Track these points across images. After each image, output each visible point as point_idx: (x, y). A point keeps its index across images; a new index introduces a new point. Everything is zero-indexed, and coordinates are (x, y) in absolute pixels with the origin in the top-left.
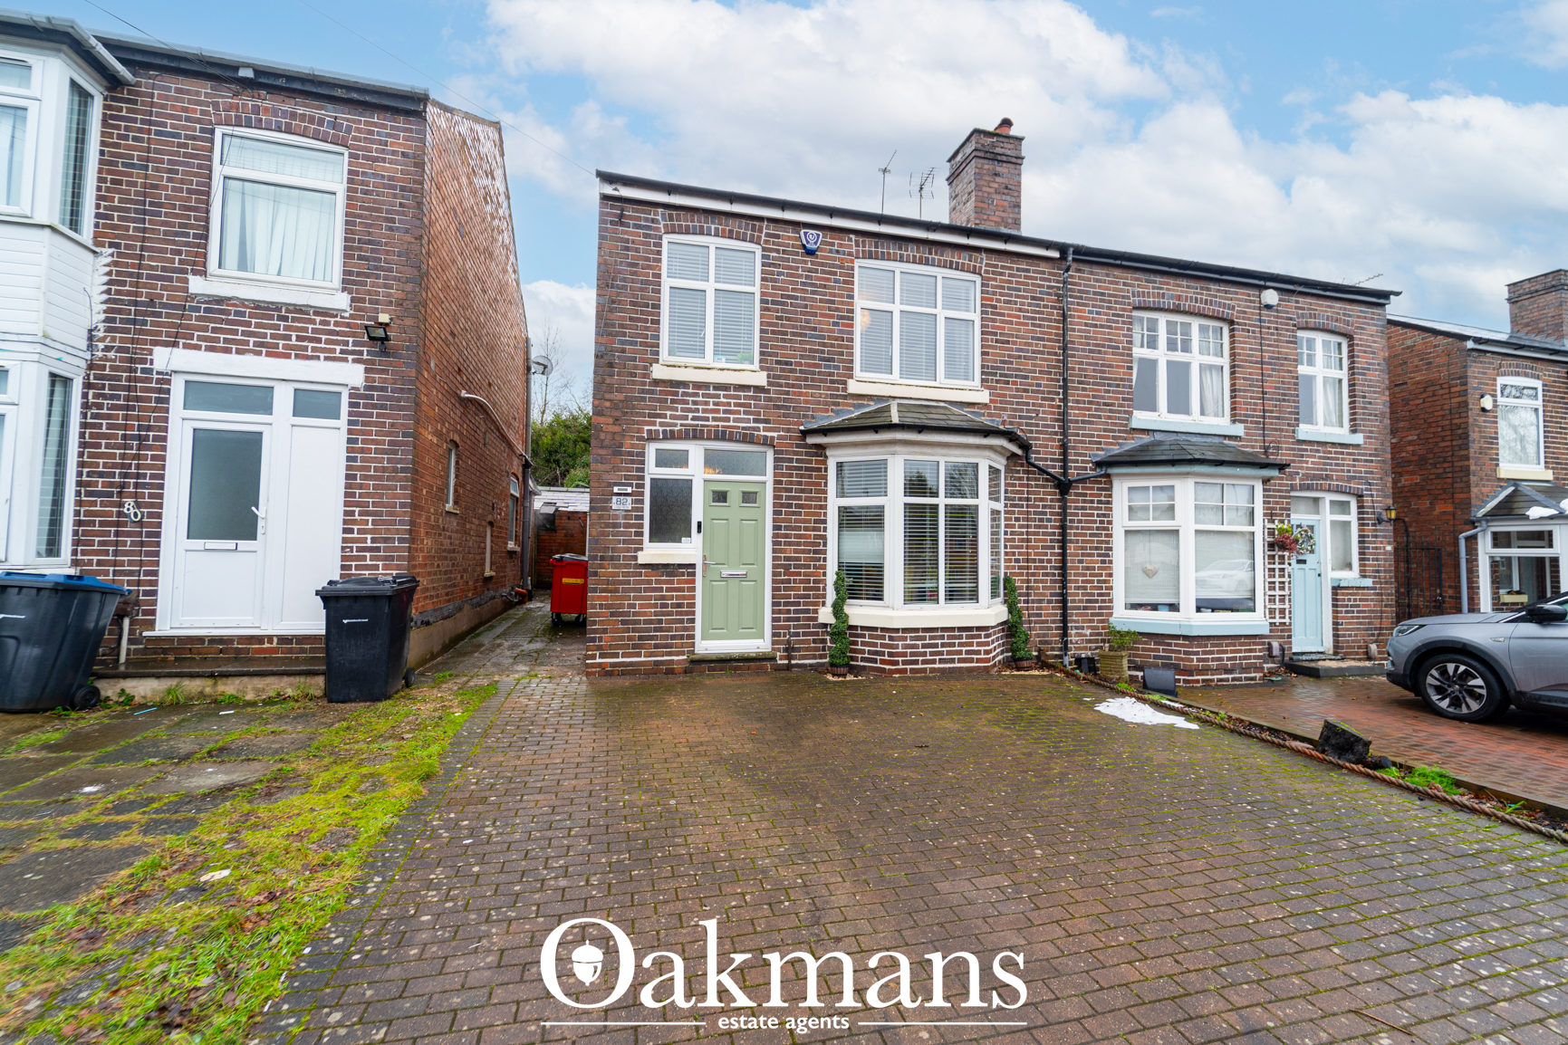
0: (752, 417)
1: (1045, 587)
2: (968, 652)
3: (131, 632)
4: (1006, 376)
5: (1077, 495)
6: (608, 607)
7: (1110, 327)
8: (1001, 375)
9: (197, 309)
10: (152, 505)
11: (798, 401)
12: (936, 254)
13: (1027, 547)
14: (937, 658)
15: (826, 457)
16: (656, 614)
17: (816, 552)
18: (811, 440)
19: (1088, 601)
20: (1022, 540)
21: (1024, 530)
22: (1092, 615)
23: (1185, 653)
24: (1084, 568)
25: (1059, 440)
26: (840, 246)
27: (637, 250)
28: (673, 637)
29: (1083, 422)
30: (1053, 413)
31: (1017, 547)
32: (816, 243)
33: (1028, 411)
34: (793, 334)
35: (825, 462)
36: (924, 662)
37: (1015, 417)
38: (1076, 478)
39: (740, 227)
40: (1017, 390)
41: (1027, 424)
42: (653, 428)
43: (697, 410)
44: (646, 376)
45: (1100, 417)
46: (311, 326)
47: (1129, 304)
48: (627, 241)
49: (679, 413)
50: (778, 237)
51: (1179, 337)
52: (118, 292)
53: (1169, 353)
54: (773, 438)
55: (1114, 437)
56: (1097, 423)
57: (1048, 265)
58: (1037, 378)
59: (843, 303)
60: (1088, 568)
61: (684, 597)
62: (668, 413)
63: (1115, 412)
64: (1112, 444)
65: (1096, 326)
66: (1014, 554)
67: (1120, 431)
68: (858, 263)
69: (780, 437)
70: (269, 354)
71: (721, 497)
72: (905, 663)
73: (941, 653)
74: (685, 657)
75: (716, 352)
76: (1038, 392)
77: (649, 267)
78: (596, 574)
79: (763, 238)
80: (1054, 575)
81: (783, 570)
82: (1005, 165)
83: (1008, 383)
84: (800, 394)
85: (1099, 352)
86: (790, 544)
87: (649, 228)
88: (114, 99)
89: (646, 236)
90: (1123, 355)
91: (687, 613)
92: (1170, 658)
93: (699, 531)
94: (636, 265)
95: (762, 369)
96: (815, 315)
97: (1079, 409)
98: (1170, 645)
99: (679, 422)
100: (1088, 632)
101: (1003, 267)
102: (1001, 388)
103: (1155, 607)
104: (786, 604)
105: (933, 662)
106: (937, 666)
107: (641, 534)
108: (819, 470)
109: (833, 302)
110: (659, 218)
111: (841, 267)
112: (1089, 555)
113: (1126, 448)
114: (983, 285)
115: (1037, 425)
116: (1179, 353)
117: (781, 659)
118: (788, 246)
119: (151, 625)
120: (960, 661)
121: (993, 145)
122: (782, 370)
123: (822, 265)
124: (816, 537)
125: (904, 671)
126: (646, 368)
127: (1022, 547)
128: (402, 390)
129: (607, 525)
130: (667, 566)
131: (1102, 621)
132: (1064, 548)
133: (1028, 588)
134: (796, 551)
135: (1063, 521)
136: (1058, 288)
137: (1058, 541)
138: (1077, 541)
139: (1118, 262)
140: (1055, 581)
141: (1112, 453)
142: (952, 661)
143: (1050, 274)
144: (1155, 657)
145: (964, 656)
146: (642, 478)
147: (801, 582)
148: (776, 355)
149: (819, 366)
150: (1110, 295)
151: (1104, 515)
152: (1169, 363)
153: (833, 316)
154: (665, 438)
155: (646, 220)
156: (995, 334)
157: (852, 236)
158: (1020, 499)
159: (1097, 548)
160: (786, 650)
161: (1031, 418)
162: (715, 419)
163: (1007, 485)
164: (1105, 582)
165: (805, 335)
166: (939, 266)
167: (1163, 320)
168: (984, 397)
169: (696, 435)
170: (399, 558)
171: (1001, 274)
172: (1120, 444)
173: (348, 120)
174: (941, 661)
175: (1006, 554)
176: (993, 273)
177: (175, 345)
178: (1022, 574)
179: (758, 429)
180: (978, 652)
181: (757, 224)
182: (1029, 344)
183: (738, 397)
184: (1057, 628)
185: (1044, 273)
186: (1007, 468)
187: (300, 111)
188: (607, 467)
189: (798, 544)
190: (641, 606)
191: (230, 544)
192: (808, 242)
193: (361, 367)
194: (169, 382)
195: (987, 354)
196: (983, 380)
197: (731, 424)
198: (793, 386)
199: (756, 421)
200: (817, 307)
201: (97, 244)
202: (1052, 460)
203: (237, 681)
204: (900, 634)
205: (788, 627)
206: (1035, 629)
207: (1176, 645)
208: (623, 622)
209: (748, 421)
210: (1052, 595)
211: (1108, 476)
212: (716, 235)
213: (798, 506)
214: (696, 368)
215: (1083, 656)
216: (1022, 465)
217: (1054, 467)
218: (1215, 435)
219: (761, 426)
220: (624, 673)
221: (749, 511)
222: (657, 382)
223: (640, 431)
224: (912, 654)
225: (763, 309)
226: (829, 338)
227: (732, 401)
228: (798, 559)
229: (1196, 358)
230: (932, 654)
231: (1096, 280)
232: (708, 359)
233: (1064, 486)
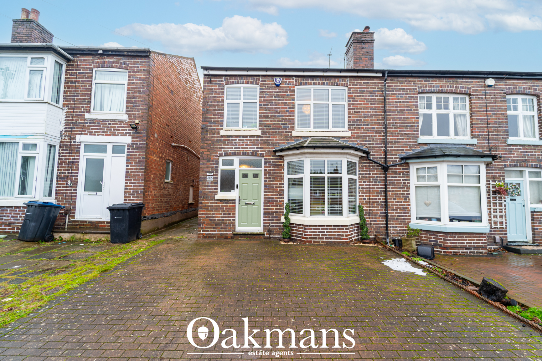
0: (255, 147)
1: (378, 210)
2: (338, 235)
3: (69, 219)
4: (359, 125)
5: (392, 172)
6: (205, 214)
7: (407, 102)
8: (356, 125)
9: (87, 123)
10: (75, 181)
11: (273, 140)
12: (328, 81)
13: (369, 193)
14: (325, 237)
15: (284, 160)
16: (221, 217)
17: (280, 195)
18: (278, 154)
19: (398, 216)
20: (367, 191)
21: (368, 186)
22: (400, 221)
23: (444, 239)
24: (396, 202)
25: (383, 150)
26: (289, 82)
27: (216, 92)
28: (227, 225)
29: (395, 142)
30: (381, 139)
31: (365, 193)
32: (279, 82)
33: (369, 138)
34: (271, 116)
35: (283, 162)
36: (319, 238)
37: (363, 141)
38: (391, 164)
39: (252, 80)
40: (364, 130)
41: (368, 144)
42: (221, 152)
43: (236, 145)
44: (219, 134)
45: (403, 139)
46: (117, 126)
47: (416, 92)
48: (212, 89)
49: (230, 147)
50: (265, 81)
51: (443, 103)
52: (68, 120)
53: (438, 110)
54: (263, 154)
55: (410, 147)
56: (401, 142)
57: (377, 80)
58: (373, 125)
59: (290, 103)
60: (398, 202)
61: (231, 211)
62: (226, 147)
63: (410, 137)
64: (409, 150)
65: (400, 102)
66: (363, 196)
67: (413, 145)
68: (296, 88)
69: (266, 154)
70: (106, 135)
71: (245, 176)
72: (310, 238)
73: (326, 235)
74: (231, 233)
75: (243, 124)
76: (373, 131)
77: (220, 97)
78: (201, 203)
79: (260, 82)
80: (382, 205)
81: (268, 202)
82: (366, 44)
83: (360, 128)
84: (274, 137)
85: (402, 112)
86: (270, 192)
87: (220, 84)
88: (69, 65)
89: (219, 86)
90: (414, 113)
91: (232, 217)
92: (437, 242)
93: (237, 188)
94: (215, 97)
95: (259, 129)
96: (279, 108)
97: (393, 136)
98: (437, 236)
99: (230, 150)
100: (399, 229)
101: (357, 83)
102: (357, 130)
103: (430, 219)
104: (268, 214)
105: (323, 238)
106: (324, 240)
107: (217, 189)
108: (281, 165)
109: (286, 103)
110: (223, 80)
111: (289, 90)
112: (399, 197)
113: (416, 152)
114: (348, 90)
115: (373, 144)
116: (443, 110)
117: (266, 235)
118: (269, 84)
119: (74, 217)
120: (334, 238)
121: (361, 37)
122: (267, 129)
123: (282, 90)
124: (280, 190)
125: (311, 242)
126: (219, 132)
127: (367, 193)
128: (142, 144)
129: (205, 186)
130: (225, 200)
131: (406, 224)
132: (386, 194)
133: (370, 210)
134: (272, 195)
135: (386, 182)
136: (382, 88)
137: (384, 191)
138: (393, 191)
139: (410, 75)
140: (383, 207)
141: (409, 154)
142: (331, 238)
143: (378, 83)
144: (430, 241)
145: (336, 237)
146: (218, 170)
147: (274, 206)
148: (265, 124)
149: (281, 127)
150: (407, 89)
151: (406, 180)
152: (438, 115)
153: (286, 108)
154: (225, 156)
155: (219, 81)
156: (354, 109)
157: (294, 78)
158: (366, 174)
159: (402, 194)
160: (268, 231)
161: (370, 141)
162: (242, 148)
163: (359, 168)
164: (406, 208)
165: (276, 116)
166: (329, 85)
167: (434, 97)
168: (349, 134)
169: (236, 154)
170: (140, 197)
171: (356, 85)
172: (413, 150)
173: (128, 61)
174: (326, 238)
175: (360, 196)
176: (353, 85)
177: (81, 134)
178: (367, 204)
180: (343, 235)
181: (258, 78)
182: (369, 112)
183: (251, 140)
184: (383, 227)
185: (376, 83)
186: (360, 162)
187: (115, 61)
188: (205, 166)
189: (273, 192)
190: (216, 214)
191: (94, 193)
192: (276, 82)
193: (131, 137)
194: (80, 145)
195: (350, 117)
196: (349, 128)
197: (248, 149)
198: (271, 134)
199: (257, 148)
200: (280, 105)
201: (64, 106)
202: (380, 158)
203: (89, 235)
204: (309, 227)
205: (269, 223)
206: (373, 227)
207: (440, 236)
208: (210, 220)
210: (381, 213)
211: (408, 163)
212: (243, 83)
213: (273, 178)
214: (235, 130)
215: (396, 239)
216: (366, 160)
217: (381, 161)
218: (462, 144)
219: (259, 150)
220: (210, 237)
221: (256, 180)
222: (222, 136)
223: (216, 153)
224: (314, 235)
225: (260, 108)
226: (285, 116)
227: (249, 141)
228: (273, 198)
229: (451, 112)
230: (322, 235)
231: (401, 83)
232: (240, 127)
233: (386, 168)
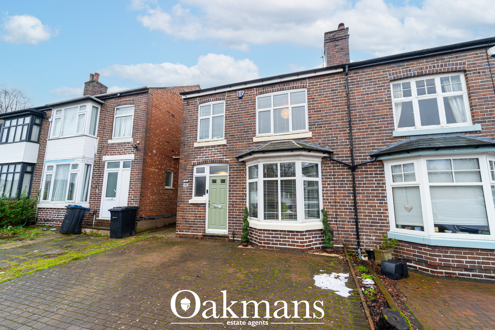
0: (222, 155)
1: (346, 215)
2: (292, 242)
3: (95, 218)
4: (320, 124)
5: (361, 171)
6: (182, 216)
7: (377, 93)
8: (318, 125)
9: (109, 147)
10: (100, 190)
11: (237, 147)
12: (287, 85)
13: (335, 196)
14: (278, 243)
15: (246, 165)
16: (194, 219)
17: (243, 199)
18: (241, 160)
19: (372, 222)
20: (332, 193)
21: (333, 189)
22: (376, 229)
23: (430, 255)
24: (368, 206)
25: (349, 148)
26: (251, 93)
27: (192, 111)
28: (198, 227)
29: (363, 138)
30: (346, 136)
31: (330, 196)
32: (241, 95)
33: (332, 137)
34: (235, 126)
35: (245, 167)
36: (273, 244)
37: (325, 141)
38: (360, 163)
39: (219, 97)
40: (326, 129)
41: (331, 143)
42: (194, 162)
43: (206, 155)
44: (193, 146)
45: (373, 134)
46: (126, 147)
47: (387, 80)
48: (189, 109)
49: (201, 156)
50: (230, 96)
51: (426, 87)
52: (99, 146)
53: (419, 96)
54: (228, 161)
55: (382, 143)
56: (371, 137)
57: (339, 76)
58: (336, 123)
59: (251, 112)
60: (371, 206)
61: (201, 214)
62: (198, 157)
63: (383, 130)
64: (382, 146)
65: (368, 94)
66: (328, 199)
67: (386, 139)
68: (257, 97)
69: (230, 160)
70: (119, 154)
71: (214, 181)
72: (264, 243)
73: (280, 241)
74: (201, 234)
75: (213, 136)
76: (337, 128)
77: (195, 115)
78: (179, 206)
79: (226, 98)
80: (351, 209)
81: (232, 205)
82: (340, 41)
83: (321, 127)
84: (237, 145)
85: (371, 105)
86: (234, 196)
87: (195, 104)
88: (102, 107)
89: (194, 107)
90: (386, 103)
91: (202, 219)
92: (422, 257)
93: (207, 193)
94: (191, 116)
95: (225, 139)
96: (242, 118)
97: (360, 132)
98: (421, 249)
99: (201, 159)
100: (374, 238)
101: (316, 82)
102: (318, 130)
103: (413, 228)
104: (233, 218)
105: (277, 244)
106: (278, 246)
107: (192, 194)
108: (243, 170)
109: (248, 112)
110: (198, 101)
111: (251, 100)
112: (372, 200)
113: (391, 147)
114: (308, 91)
115: (337, 143)
116: (427, 95)
117: (231, 237)
118: (233, 98)
119: (98, 216)
120: (289, 245)
121: (334, 36)
122: (231, 138)
123: (245, 101)
124: (243, 194)
125: (265, 247)
126: (193, 144)
127: (332, 196)
128: (140, 159)
129: (182, 192)
130: (197, 204)
131: (383, 233)
132: (355, 196)
133: (336, 215)
134: (236, 199)
135: (354, 183)
136: (345, 83)
137: (352, 193)
138: (364, 193)
139: (378, 63)
140: (352, 212)
141: (382, 150)
142: (285, 245)
143: (340, 78)
144: (414, 255)
145: (290, 243)
146: (192, 177)
147: (238, 210)
148: (229, 133)
149: (243, 134)
150: (374, 79)
151: (380, 180)
152: (420, 101)
153: (248, 117)
154: (198, 165)
155: (194, 102)
156: (314, 109)
157: (255, 89)
158: (330, 175)
159: (376, 196)
160: (232, 234)
161: (334, 140)
162: (211, 157)
163: (322, 170)
164: (383, 213)
165: (239, 125)
166: (288, 89)
167: (413, 82)
168: (310, 135)
169: (205, 162)
170: (138, 202)
171: (316, 85)
172: (387, 145)
173: (135, 98)
174: (280, 244)
175: (324, 199)
176: (312, 86)
177: (106, 155)
178: (333, 209)
179: (223, 158)
180: (297, 242)
181: (224, 94)
182: (331, 110)
183: (218, 149)
184: (354, 235)
185: (337, 79)
186: (322, 163)
187: (128, 99)
188: (183, 174)
189: (237, 196)
190: (190, 216)
191: (111, 198)
192: (239, 95)
193: (134, 154)
194: (105, 163)
195: (311, 117)
196: (309, 128)
197: (216, 158)
198: (235, 143)
199: (223, 156)
200: (243, 115)
201: (98, 137)
202: (346, 157)
203: (101, 231)
204: (262, 232)
205: (233, 226)
206: (341, 234)
207: (425, 250)
208: (186, 221)
209: (220, 156)
210: (350, 218)
211: (381, 161)
212: (213, 101)
213: (236, 183)
214: (205, 142)
215: (372, 250)
216: (330, 161)
217: (348, 160)
218: (457, 133)
219: (224, 157)
220: (185, 237)
221: (223, 185)
222: (196, 148)
223: (191, 163)
224: (267, 240)
225: (226, 120)
226: (247, 124)
227: (216, 150)
228: (237, 202)
229: (439, 96)
230: (276, 241)
231: (367, 74)
232: (210, 138)
233: (353, 168)
